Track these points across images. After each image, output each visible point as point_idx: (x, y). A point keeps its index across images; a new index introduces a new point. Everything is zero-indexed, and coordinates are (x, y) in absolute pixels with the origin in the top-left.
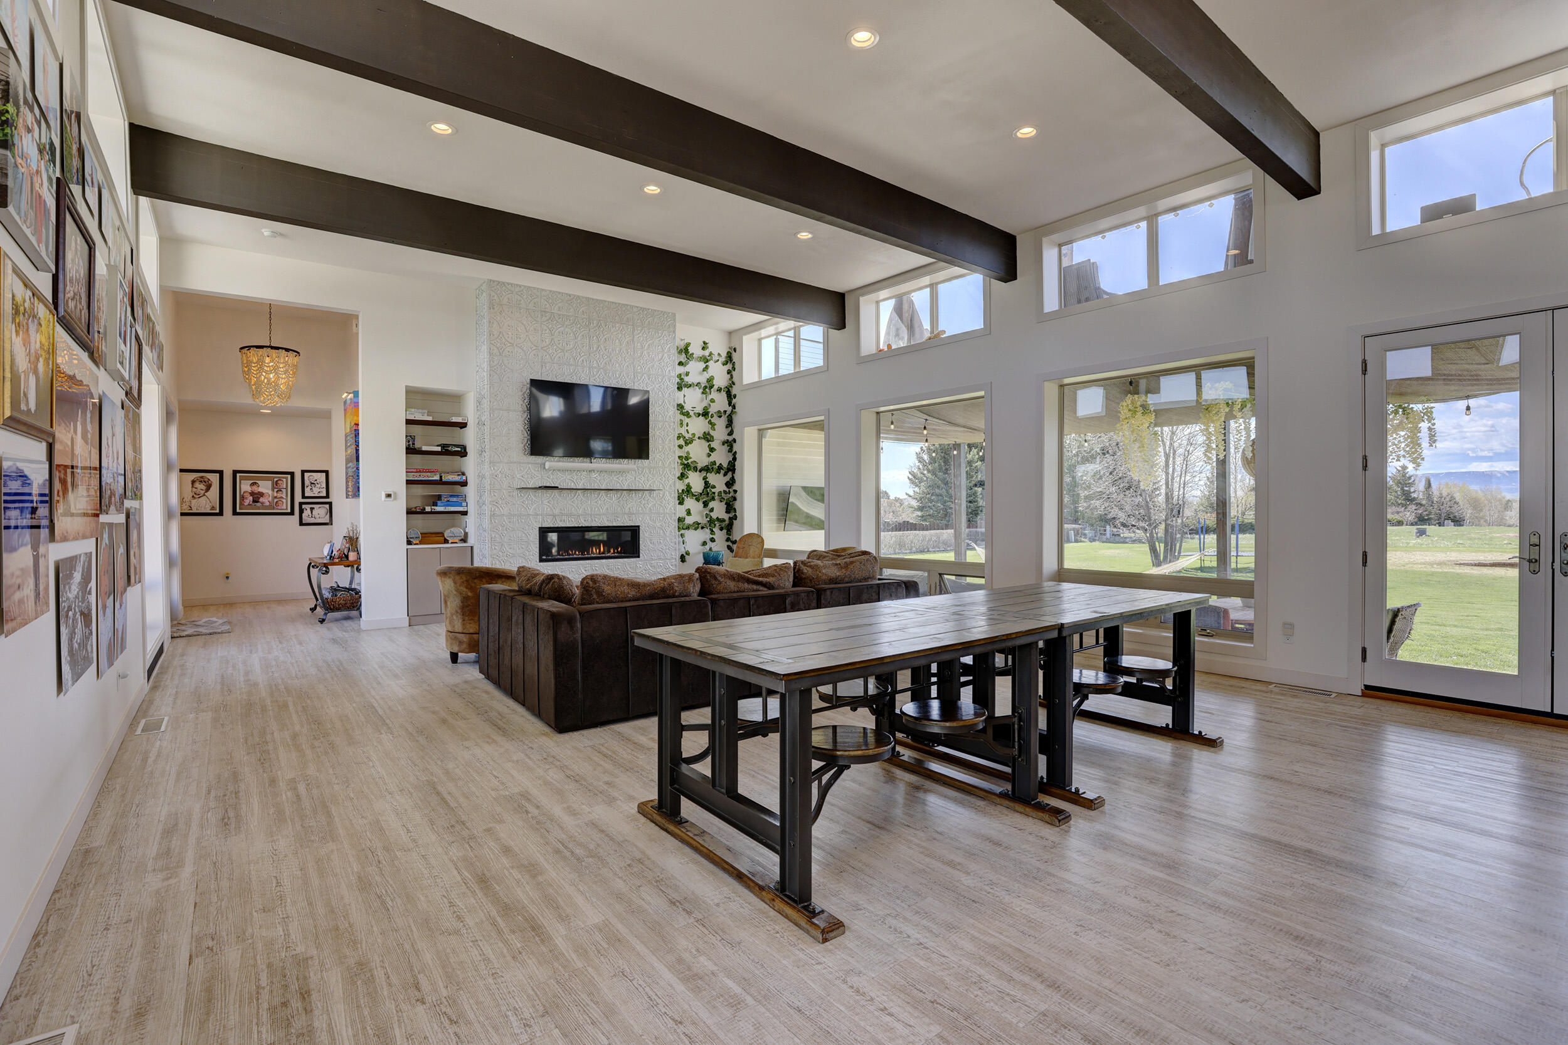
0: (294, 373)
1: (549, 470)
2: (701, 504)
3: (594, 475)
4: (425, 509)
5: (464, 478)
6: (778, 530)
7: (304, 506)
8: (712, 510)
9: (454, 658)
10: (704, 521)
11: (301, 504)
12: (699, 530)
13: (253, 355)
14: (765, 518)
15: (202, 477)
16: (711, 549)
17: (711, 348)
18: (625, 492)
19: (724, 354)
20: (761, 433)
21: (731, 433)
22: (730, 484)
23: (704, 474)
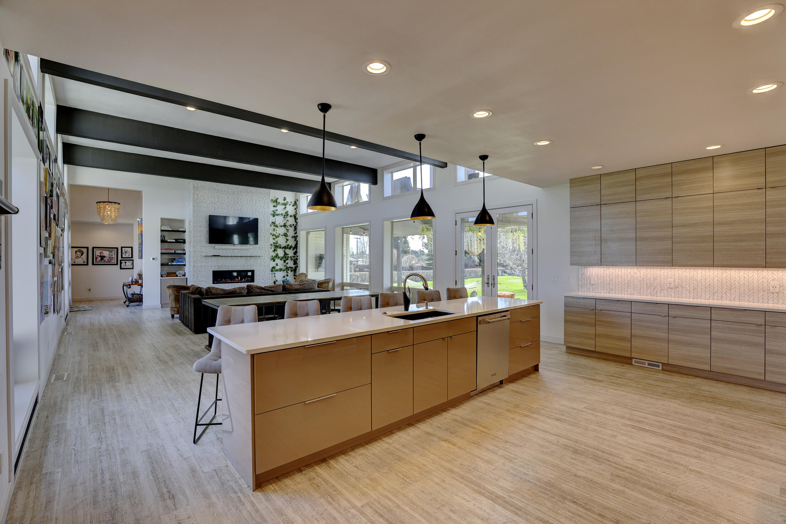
0: (118, 211)
1: (217, 249)
2: (282, 261)
3: (235, 251)
4: (168, 264)
5: (184, 252)
6: (315, 271)
7: (122, 261)
8: (287, 263)
9: (173, 316)
10: (284, 268)
11: (121, 260)
12: (282, 272)
13: (102, 205)
14: (309, 267)
15: (80, 250)
16: (286, 279)
17: (287, 200)
18: (248, 257)
19: (293, 202)
20: (308, 233)
21: (296, 233)
22: (295, 253)
23: (284, 249)
